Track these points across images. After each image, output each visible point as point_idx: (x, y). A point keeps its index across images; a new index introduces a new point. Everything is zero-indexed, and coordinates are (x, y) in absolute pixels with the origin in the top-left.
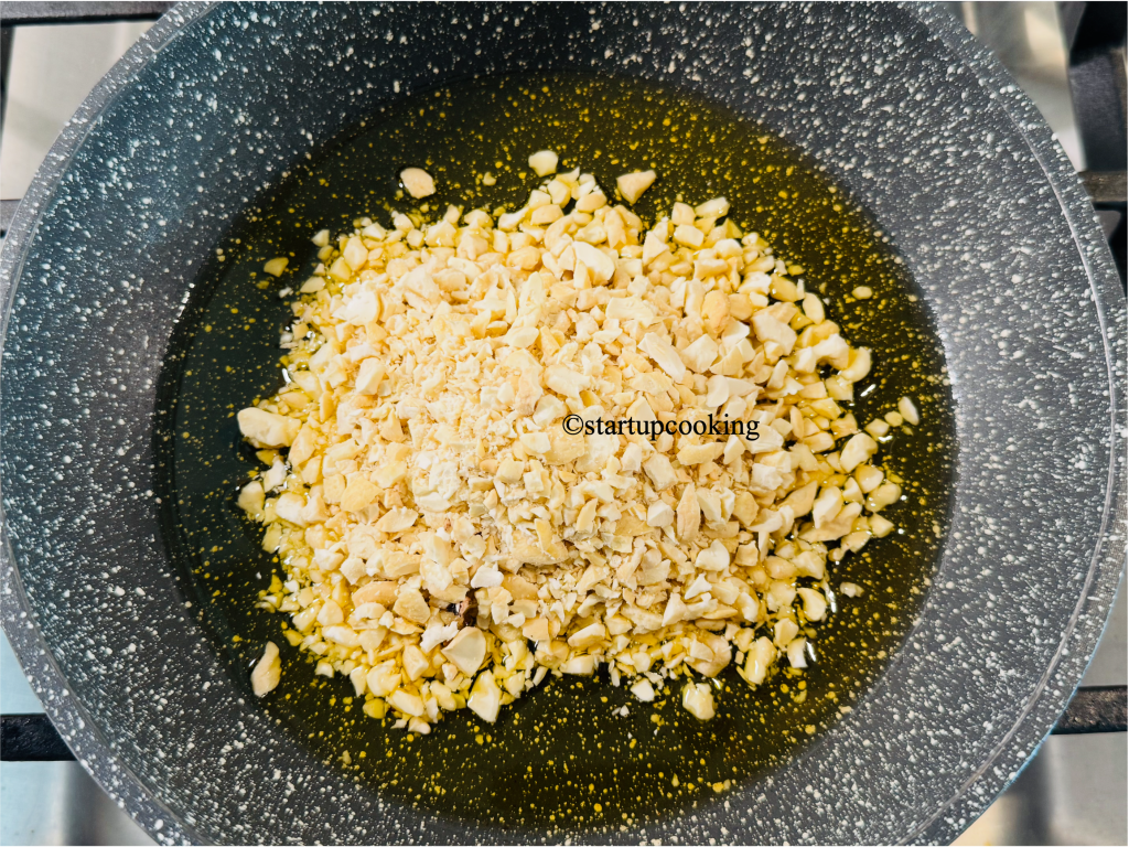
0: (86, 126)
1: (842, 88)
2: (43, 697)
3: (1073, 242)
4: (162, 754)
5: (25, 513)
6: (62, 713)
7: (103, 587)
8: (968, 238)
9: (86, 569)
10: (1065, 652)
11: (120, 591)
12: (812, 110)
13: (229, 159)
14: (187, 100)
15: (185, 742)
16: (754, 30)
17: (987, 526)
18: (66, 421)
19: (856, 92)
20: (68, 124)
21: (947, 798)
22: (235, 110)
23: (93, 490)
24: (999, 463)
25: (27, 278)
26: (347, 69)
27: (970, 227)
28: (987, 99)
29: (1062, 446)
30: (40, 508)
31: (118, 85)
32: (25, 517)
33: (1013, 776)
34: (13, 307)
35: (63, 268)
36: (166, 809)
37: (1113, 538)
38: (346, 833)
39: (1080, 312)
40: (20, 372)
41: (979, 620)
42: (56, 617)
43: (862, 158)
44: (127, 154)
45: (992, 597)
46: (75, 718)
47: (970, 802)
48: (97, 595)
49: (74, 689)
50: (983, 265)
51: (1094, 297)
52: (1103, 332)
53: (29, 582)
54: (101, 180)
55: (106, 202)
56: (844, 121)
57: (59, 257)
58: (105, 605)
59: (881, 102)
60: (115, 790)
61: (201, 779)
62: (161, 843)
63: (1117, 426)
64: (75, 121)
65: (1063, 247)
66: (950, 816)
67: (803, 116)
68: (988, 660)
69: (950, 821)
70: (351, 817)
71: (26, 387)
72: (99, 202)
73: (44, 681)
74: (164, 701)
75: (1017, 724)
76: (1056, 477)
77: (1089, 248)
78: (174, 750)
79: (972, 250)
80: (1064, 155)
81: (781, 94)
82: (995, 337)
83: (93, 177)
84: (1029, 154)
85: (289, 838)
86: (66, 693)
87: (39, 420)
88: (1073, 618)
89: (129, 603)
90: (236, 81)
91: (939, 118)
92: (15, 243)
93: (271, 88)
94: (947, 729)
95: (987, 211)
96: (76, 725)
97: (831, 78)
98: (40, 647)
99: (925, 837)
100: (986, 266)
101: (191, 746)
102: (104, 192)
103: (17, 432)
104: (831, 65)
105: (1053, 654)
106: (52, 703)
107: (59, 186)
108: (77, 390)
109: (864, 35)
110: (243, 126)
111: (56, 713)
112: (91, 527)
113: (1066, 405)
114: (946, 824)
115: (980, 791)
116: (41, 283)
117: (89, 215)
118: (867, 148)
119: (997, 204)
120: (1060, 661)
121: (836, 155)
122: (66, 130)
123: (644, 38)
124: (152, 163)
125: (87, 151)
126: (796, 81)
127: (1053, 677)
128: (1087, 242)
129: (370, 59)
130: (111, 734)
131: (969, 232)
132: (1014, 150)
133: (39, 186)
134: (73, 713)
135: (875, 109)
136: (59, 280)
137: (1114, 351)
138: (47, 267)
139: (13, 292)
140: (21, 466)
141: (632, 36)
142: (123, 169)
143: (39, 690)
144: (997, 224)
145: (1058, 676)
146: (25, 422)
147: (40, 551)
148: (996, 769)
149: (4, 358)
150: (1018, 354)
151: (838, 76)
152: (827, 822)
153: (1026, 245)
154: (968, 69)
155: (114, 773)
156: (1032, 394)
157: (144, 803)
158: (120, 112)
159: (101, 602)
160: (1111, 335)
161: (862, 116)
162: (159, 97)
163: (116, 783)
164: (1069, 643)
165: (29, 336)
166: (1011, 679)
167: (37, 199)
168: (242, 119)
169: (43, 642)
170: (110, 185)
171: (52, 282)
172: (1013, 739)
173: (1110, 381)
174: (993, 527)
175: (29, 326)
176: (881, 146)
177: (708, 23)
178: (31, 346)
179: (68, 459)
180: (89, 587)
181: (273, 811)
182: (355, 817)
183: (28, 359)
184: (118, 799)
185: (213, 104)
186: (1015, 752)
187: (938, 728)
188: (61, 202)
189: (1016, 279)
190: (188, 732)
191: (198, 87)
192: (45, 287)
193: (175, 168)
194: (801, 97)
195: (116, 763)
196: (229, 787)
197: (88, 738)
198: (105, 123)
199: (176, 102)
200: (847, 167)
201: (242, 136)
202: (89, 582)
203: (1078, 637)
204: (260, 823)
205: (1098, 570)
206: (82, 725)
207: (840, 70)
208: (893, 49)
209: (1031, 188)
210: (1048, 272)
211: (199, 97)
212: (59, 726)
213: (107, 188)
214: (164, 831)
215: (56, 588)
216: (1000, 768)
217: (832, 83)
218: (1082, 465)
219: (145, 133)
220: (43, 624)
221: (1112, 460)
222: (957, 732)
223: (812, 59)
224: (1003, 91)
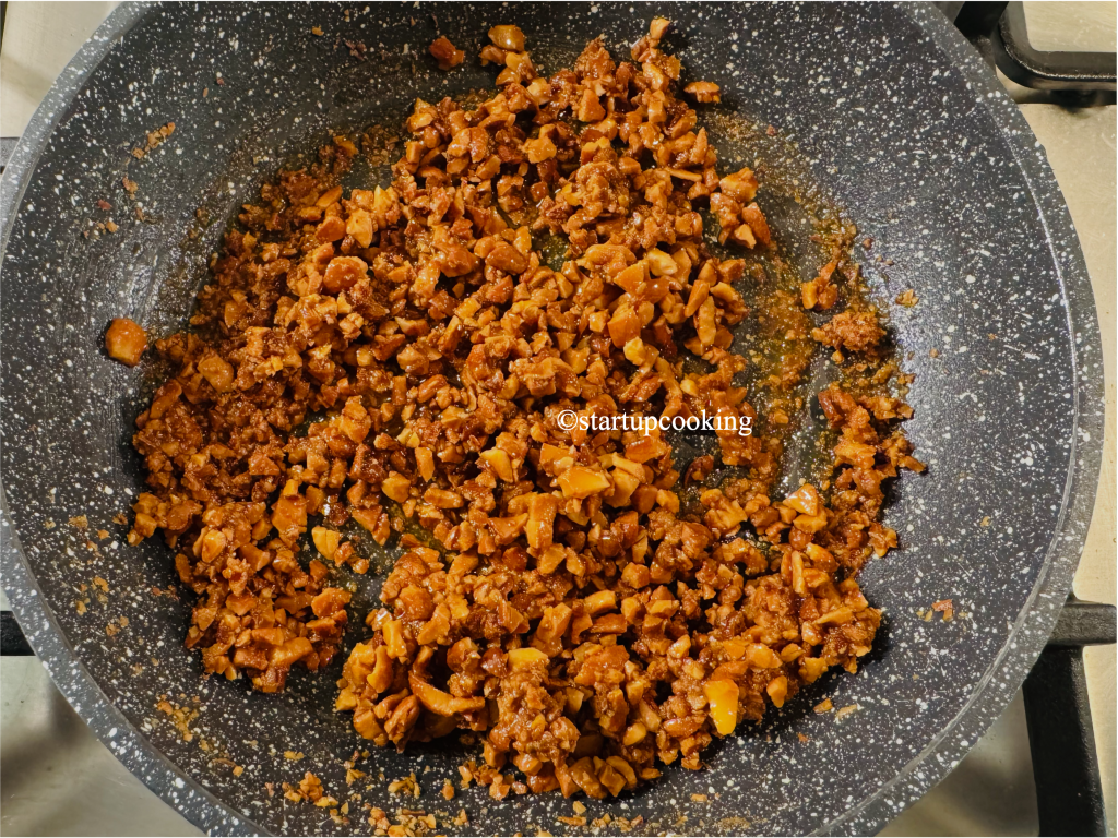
0: (107, 43)
1: (819, 87)
2: (11, 595)
3: (1045, 247)
4: (130, 653)
5: (15, 411)
6: (28, 613)
7: (93, 487)
8: (924, 237)
9: (76, 468)
10: (1014, 646)
11: (109, 491)
12: (787, 106)
13: (246, 99)
14: (210, 35)
15: (155, 640)
16: (742, 25)
17: (917, 506)
18: (70, 327)
19: (832, 92)
20: (89, 40)
21: (888, 779)
22: (256, 52)
23: (92, 393)
24: (933, 448)
25: (39, 187)
26: (363, 26)
27: (928, 227)
28: (971, 103)
29: (1004, 440)
30: (34, 407)
31: (141, 8)
32: (17, 416)
33: (955, 764)
34: (20, 211)
35: (77, 181)
36: (122, 716)
37: (1069, 538)
38: (300, 737)
39: (1042, 315)
40: (24, 277)
41: (907, 594)
42: (37, 514)
43: (827, 155)
44: (149, 80)
45: (921, 574)
46: (41, 618)
47: (911, 786)
48: (85, 493)
49: (44, 590)
50: (937, 264)
51: (1065, 302)
52: (1071, 337)
53: (12, 479)
54: (120, 102)
55: (125, 124)
56: (815, 119)
57: (73, 171)
58: (92, 504)
59: (855, 103)
60: (72, 695)
61: (166, 677)
62: (113, 751)
63: (1079, 429)
64: (96, 38)
65: (1032, 251)
66: (889, 797)
67: (777, 112)
68: (916, 634)
69: (890, 803)
70: (305, 721)
71: (30, 290)
72: (118, 123)
73: (13, 579)
74: (139, 598)
75: (961, 712)
76: (997, 469)
77: (1064, 254)
78: (143, 648)
79: (926, 249)
80: (1045, 162)
81: (758, 88)
82: (941, 331)
83: (113, 98)
84: (1010, 159)
85: (245, 742)
86: (34, 593)
87: (42, 323)
88: (1022, 614)
89: (117, 503)
90: (257, 24)
91: (913, 120)
92: (27, 149)
93: (290, 37)
94: (874, 697)
95: (949, 213)
96: (41, 626)
97: (810, 76)
98: (14, 546)
99: (863, 816)
100: (939, 265)
101: (160, 644)
102: (123, 113)
103: (16, 332)
104: (812, 65)
105: (999, 647)
106: (19, 603)
107: (76, 100)
108: (84, 299)
109: (850, 36)
110: (261, 71)
111: (22, 612)
112: (86, 428)
113: (1014, 402)
114: (885, 805)
115: (921, 776)
116: (53, 193)
117: (107, 133)
118: (834, 146)
119: (962, 206)
120: (1008, 654)
121: (804, 151)
122: (86, 46)
123: (638, 25)
124: (173, 94)
125: (108, 70)
126: (775, 77)
127: (1000, 668)
128: (1060, 248)
129: (384, 21)
130: (77, 634)
131: (926, 232)
132: (990, 154)
133: (55, 97)
134: (39, 612)
135: (849, 109)
136: (72, 193)
137: (1080, 356)
138: (60, 178)
139: (21, 197)
140: (17, 368)
141: (627, 22)
142: (143, 94)
143: (8, 588)
144: (957, 226)
145: (1005, 669)
146: (25, 323)
147: (29, 448)
148: (938, 756)
149: (6, 260)
150: (963, 349)
151: (815, 77)
152: (752, 771)
153: (987, 248)
154: (956, 71)
155: (74, 677)
156: (974, 387)
157: (100, 708)
158: (142, 36)
159: (88, 500)
160: (1079, 341)
161: (833, 116)
162: (182, 27)
163: (75, 687)
164: (1018, 637)
165: (37, 242)
166: (943, 659)
167: (52, 109)
168: (261, 62)
169: (17, 540)
170: (130, 108)
171: (65, 193)
172: (957, 728)
173: (1074, 384)
174: (923, 508)
175: (36, 232)
176: (849, 144)
177: (700, 15)
178: (39, 252)
179: (69, 363)
180: (78, 486)
181: (233, 712)
182: (310, 721)
183: (35, 264)
184: (75, 703)
185: (235, 44)
186: (959, 740)
187: (865, 695)
188: (77, 116)
189: (970, 279)
190: (160, 630)
191: (222, 25)
192: (57, 198)
193: (194, 101)
194: (778, 93)
195: (76, 667)
196: (193, 686)
197: (51, 641)
198: (125, 44)
199: (199, 36)
200: (812, 162)
201: (260, 78)
202: (78, 480)
203: (1027, 632)
204: (218, 725)
205: (1051, 568)
206: (47, 626)
207: (820, 70)
208: (878, 50)
209: (1004, 193)
210: (1008, 275)
211: (222, 35)
212: (24, 626)
213: (126, 110)
214: (117, 739)
215: (42, 485)
216: (942, 755)
217: (810, 81)
218: (1029, 461)
219: (168, 62)
220: (20, 522)
221: (1072, 462)
222: (885, 702)
223: (794, 57)
224: (990, 95)
